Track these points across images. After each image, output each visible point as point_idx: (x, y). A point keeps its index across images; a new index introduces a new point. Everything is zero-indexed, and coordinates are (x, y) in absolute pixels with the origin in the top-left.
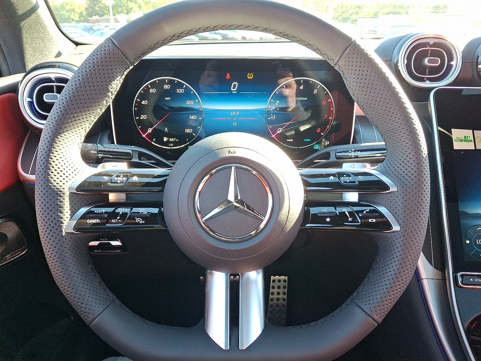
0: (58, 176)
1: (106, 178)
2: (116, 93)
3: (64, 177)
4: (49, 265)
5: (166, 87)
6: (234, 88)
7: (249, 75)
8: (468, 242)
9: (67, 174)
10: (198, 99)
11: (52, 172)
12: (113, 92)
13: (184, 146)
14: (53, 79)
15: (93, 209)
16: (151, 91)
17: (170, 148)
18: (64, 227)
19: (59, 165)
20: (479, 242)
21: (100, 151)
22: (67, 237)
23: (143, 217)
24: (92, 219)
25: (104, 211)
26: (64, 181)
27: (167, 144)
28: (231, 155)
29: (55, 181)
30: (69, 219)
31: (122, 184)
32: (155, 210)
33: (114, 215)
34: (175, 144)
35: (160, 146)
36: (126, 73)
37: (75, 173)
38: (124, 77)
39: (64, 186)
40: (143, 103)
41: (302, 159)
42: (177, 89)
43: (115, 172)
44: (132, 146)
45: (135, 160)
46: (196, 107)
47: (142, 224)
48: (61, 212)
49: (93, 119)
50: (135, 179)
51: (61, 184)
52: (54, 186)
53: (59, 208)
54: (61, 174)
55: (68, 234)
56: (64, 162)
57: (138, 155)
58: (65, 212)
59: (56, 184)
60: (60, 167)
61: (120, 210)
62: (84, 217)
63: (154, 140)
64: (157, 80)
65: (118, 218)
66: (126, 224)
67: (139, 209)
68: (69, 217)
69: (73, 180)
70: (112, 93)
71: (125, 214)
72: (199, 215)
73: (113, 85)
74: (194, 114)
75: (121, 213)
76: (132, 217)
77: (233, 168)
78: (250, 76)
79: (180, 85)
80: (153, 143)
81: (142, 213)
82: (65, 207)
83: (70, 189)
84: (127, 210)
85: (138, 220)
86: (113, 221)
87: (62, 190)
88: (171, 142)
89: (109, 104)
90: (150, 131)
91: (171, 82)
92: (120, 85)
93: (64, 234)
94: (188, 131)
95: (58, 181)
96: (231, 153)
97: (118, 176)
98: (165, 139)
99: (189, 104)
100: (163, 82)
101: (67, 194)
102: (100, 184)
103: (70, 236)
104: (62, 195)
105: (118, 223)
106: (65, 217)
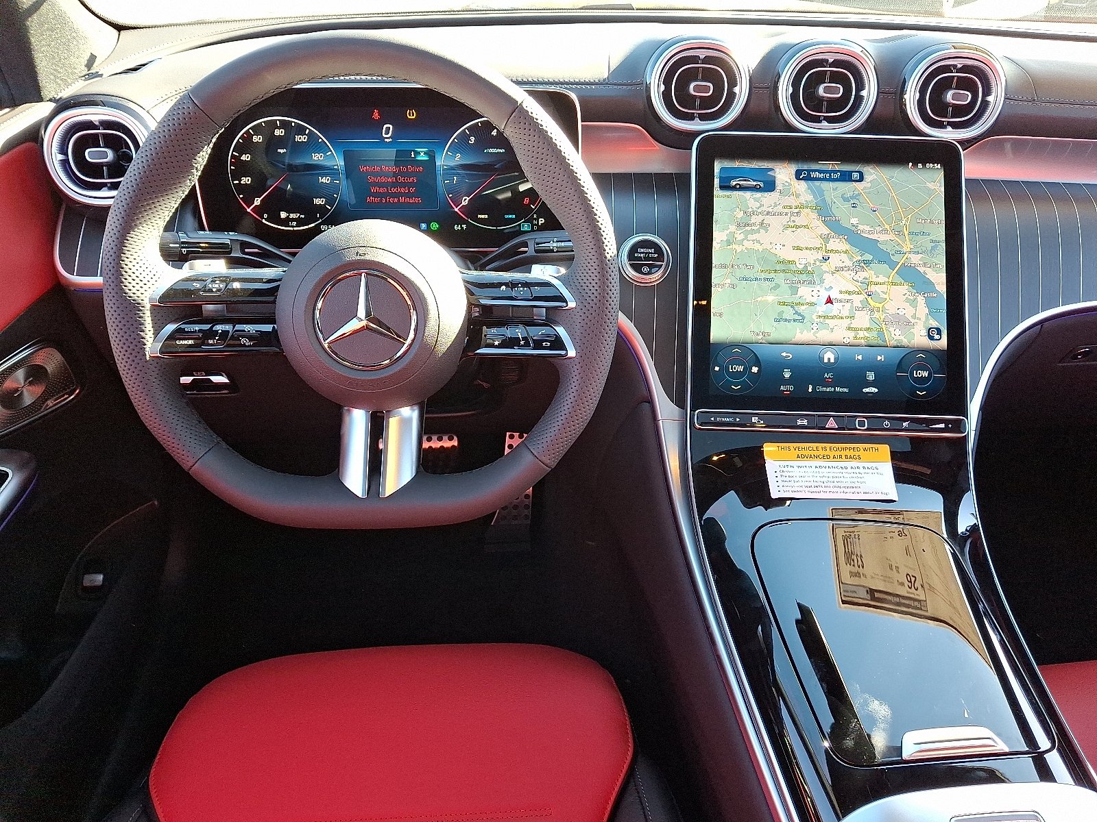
0: (134, 283)
1: (197, 285)
2: (202, 167)
3: (141, 284)
4: (132, 397)
5: (278, 132)
6: (387, 133)
7: (410, 112)
8: (717, 369)
9: (145, 281)
10: (331, 151)
11: (126, 279)
12: (199, 167)
13: (313, 225)
14: (97, 123)
15: (183, 326)
16: (256, 139)
17: (291, 229)
18: (147, 349)
19: (134, 269)
20: (732, 369)
21: (183, 243)
22: (152, 362)
23: (251, 338)
24: (182, 340)
25: (197, 329)
26: (142, 291)
27: (286, 222)
28: (358, 258)
29: (130, 290)
30: (153, 339)
31: (219, 294)
32: (268, 328)
33: (211, 334)
34: (300, 222)
35: (276, 226)
36: (214, 140)
37: (155, 278)
38: (211, 145)
39: (142, 297)
40: (244, 158)
41: (499, 247)
42: (296, 136)
43: (208, 275)
44: (230, 233)
45: (236, 254)
46: (328, 163)
47: (250, 346)
48: (143, 331)
49: (174, 205)
50: (237, 285)
51: (138, 294)
52: (130, 297)
53: (138, 326)
54: (137, 280)
55: (153, 359)
56: (139, 265)
57: (241, 248)
58: (147, 330)
59: (132, 295)
60: (135, 271)
61: (219, 328)
62: (172, 337)
63: (266, 216)
64: (264, 122)
65: (217, 338)
66: (228, 346)
67: (245, 326)
68: (153, 336)
69: (153, 288)
70: (197, 168)
71: (225, 333)
72: (320, 336)
73: (197, 158)
74: (325, 175)
75: (220, 331)
76: (237, 336)
77: (363, 274)
78: (412, 115)
79: (301, 130)
80: (264, 221)
81: (249, 331)
82: (146, 323)
83: (151, 300)
84: (228, 327)
85: (243, 341)
86: (211, 342)
87: (141, 302)
88: (293, 220)
89: (193, 183)
90: (257, 202)
91: (284, 125)
92: (207, 156)
93: (148, 359)
94: (318, 201)
95: (134, 290)
96: (360, 255)
97: (213, 281)
98: (283, 215)
99: (317, 158)
100: (273, 125)
101: (148, 306)
102: (189, 293)
103: (156, 360)
104: (141, 308)
105: (217, 344)
106: (147, 337)
